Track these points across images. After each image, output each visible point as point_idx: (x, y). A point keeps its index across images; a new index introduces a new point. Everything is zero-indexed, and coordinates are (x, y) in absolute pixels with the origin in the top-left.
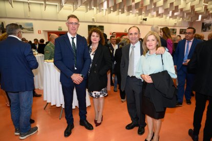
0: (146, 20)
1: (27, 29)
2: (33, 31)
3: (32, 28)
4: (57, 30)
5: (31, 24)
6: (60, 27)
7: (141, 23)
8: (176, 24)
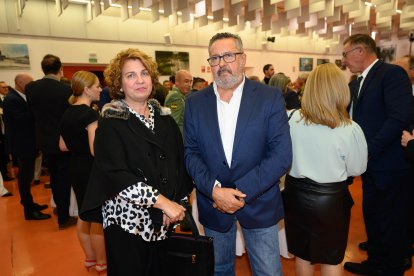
0: (272, 40)
1: (13, 59)
2: (28, 63)
3: (27, 57)
4: (85, 61)
5: (24, 49)
6: (91, 55)
7: (265, 46)
8: (328, 49)
